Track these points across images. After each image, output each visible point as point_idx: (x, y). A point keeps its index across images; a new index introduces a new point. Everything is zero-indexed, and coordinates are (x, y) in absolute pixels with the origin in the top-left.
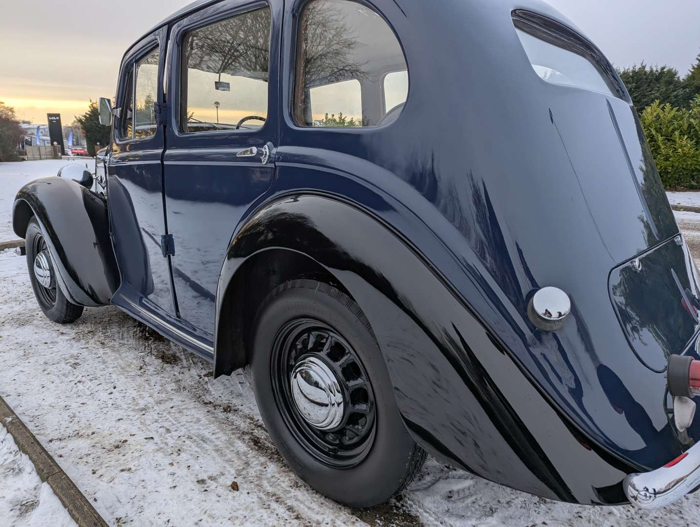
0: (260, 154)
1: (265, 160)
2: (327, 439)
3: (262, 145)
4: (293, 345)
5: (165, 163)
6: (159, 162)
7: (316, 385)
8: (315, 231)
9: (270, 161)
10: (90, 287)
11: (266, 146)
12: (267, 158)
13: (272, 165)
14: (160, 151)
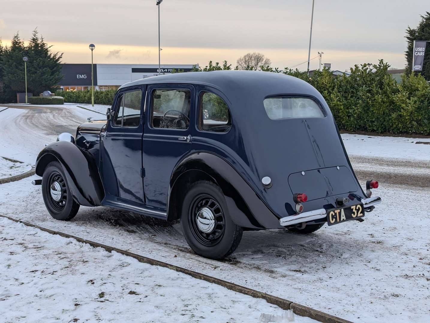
0: (187, 139)
1: (188, 141)
2: (209, 238)
3: (187, 136)
4: (197, 206)
5: (144, 139)
6: (141, 138)
7: (205, 218)
8: (205, 164)
9: (190, 141)
10: (90, 196)
11: (189, 136)
12: (189, 140)
13: (191, 143)
14: (142, 134)
